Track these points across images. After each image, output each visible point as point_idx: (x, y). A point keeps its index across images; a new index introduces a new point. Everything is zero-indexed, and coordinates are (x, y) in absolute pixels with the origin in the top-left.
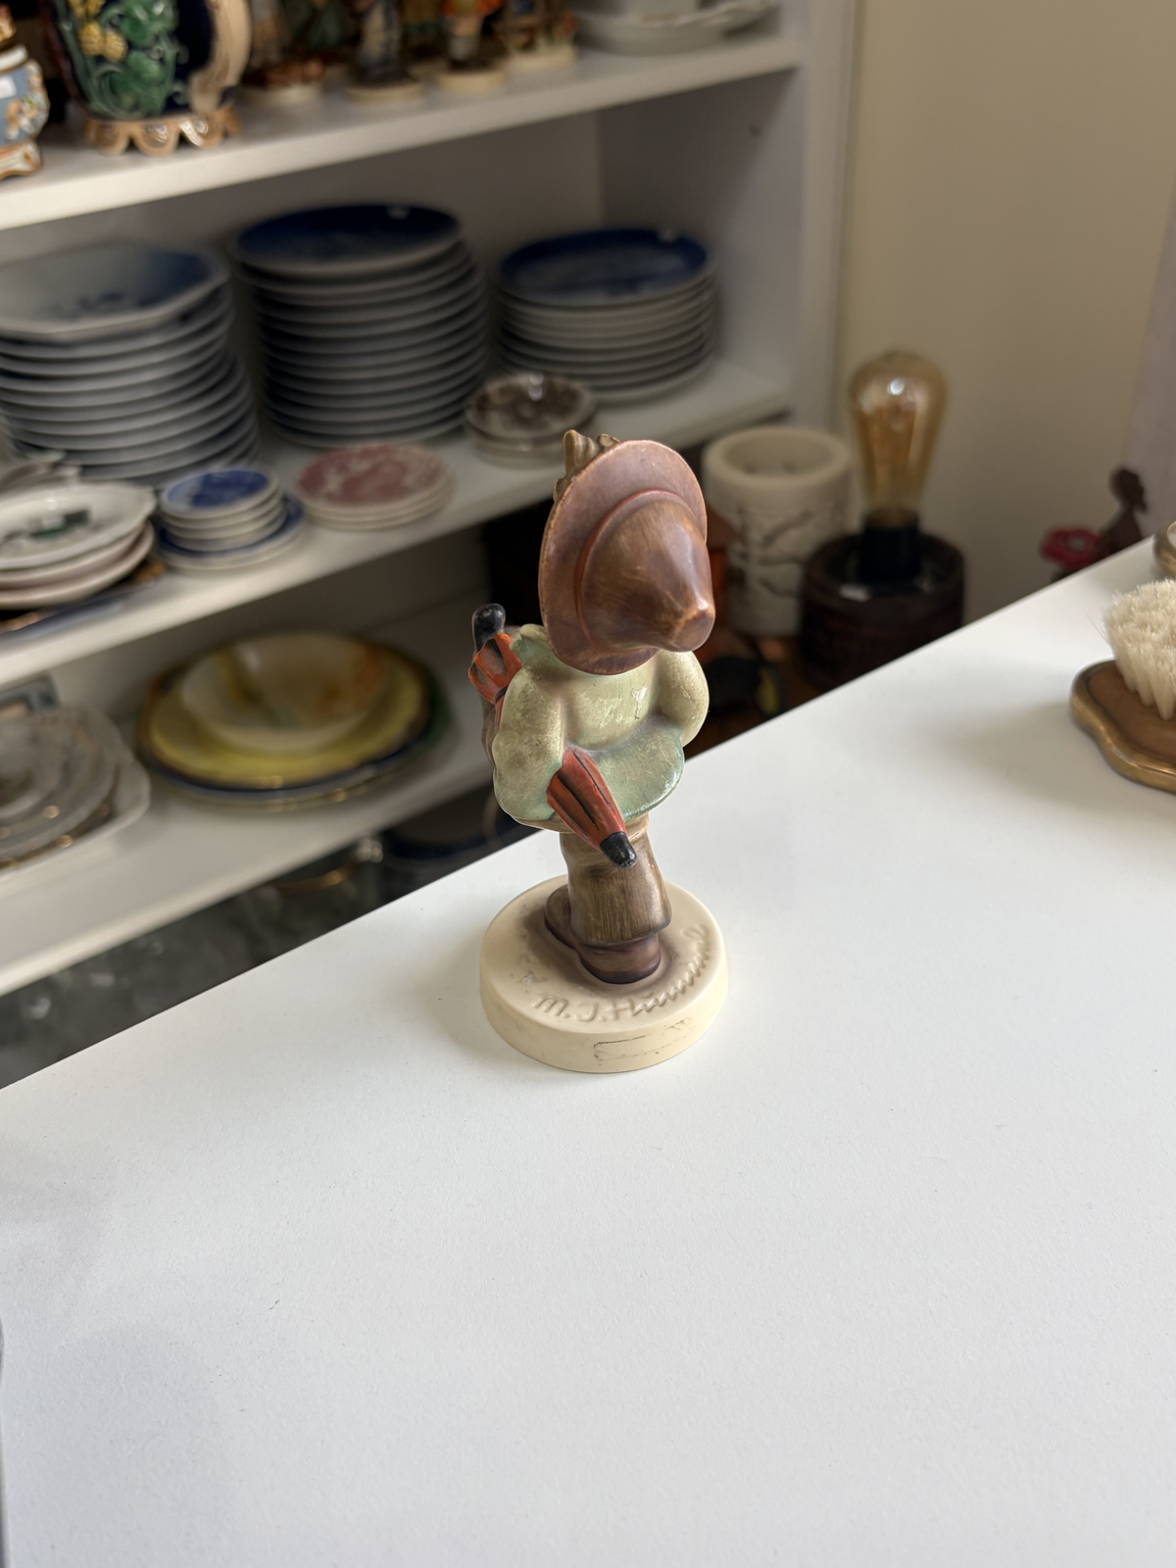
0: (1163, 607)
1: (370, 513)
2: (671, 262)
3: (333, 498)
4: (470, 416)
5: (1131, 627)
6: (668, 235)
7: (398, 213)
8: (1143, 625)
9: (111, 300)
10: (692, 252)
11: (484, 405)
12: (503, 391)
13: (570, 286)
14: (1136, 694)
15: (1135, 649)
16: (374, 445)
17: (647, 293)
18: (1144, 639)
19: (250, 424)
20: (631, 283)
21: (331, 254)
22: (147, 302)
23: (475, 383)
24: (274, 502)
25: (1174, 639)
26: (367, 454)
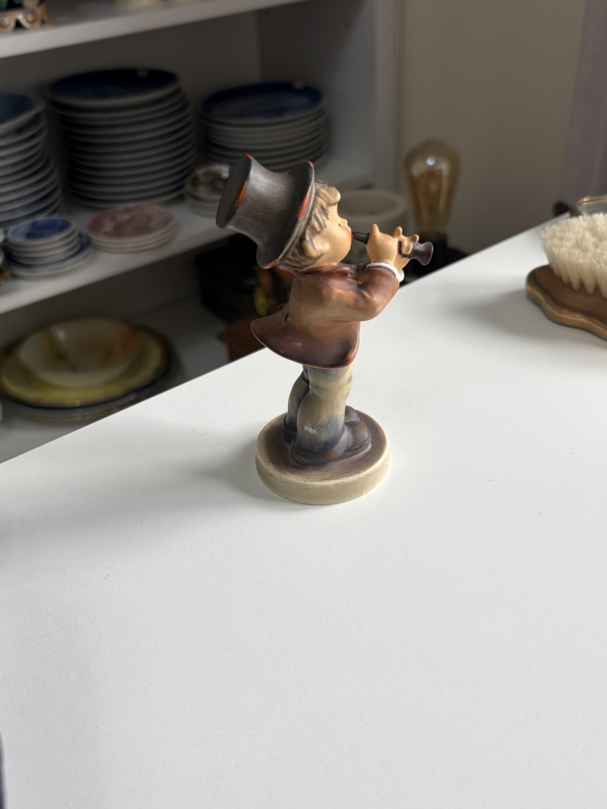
0: (572, 230)
1: (130, 242)
2: (302, 101)
3: (107, 234)
4: (188, 187)
5: (556, 241)
6: (299, 85)
7: (142, 74)
8: (562, 239)
10: (313, 94)
11: (195, 182)
12: (206, 174)
14: (560, 278)
15: (558, 251)
16: (131, 205)
17: (287, 117)
18: (562, 246)
19: (58, 193)
20: (279, 112)
21: (105, 95)
23: (190, 169)
24: (74, 236)
25: (578, 245)
26: (127, 210)
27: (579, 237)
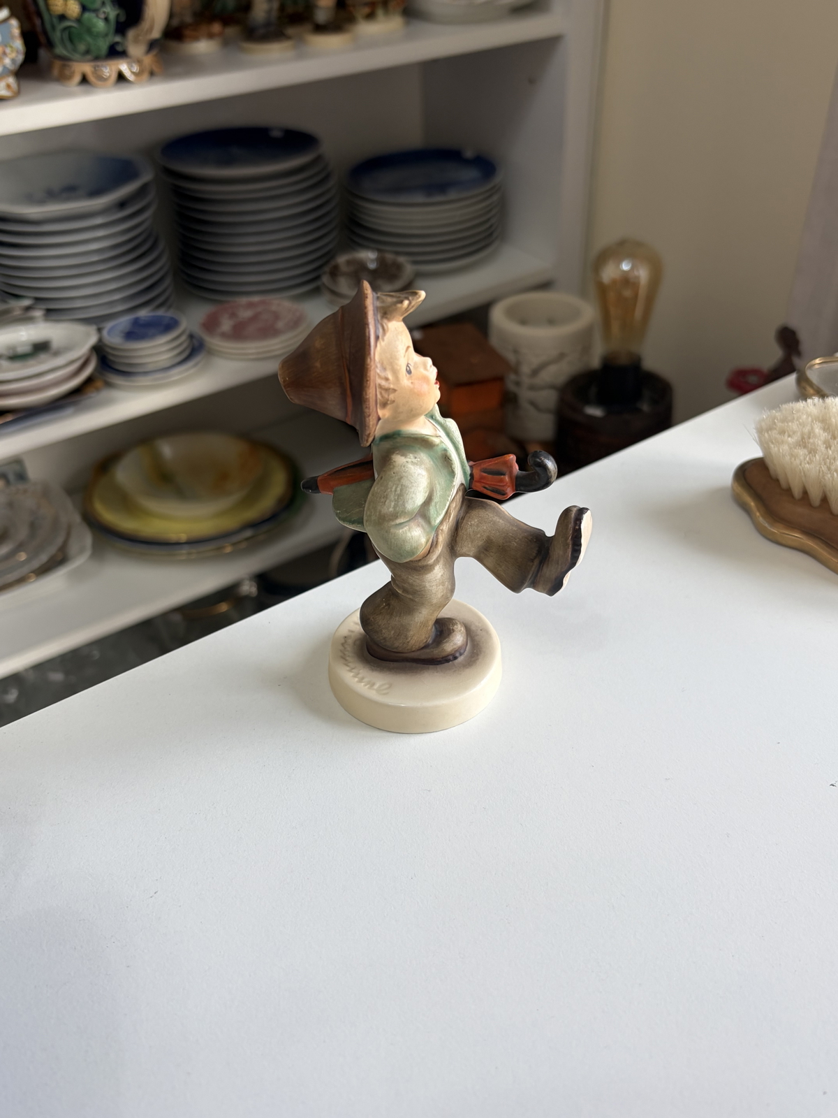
0: (797, 420)
1: (252, 347)
2: (471, 174)
3: (225, 336)
4: (325, 279)
5: (774, 434)
6: (469, 154)
7: (276, 134)
8: (782, 432)
9: (69, 191)
10: (486, 166)
11: (335, 273)
12: (349, 263)
13: (398, 189)
14: (777, 480)
15: (776, 449)
16: (256, 299)
17: (452, 195)
18: (783, 442)
19: (168, 281)
20: (442, 188)
21: (229, 162)
22: (95, 193)
23: (329, 256)
24: (184, 338)
25: (803, 443)
26: (250, 305)
27: (806, 430)
